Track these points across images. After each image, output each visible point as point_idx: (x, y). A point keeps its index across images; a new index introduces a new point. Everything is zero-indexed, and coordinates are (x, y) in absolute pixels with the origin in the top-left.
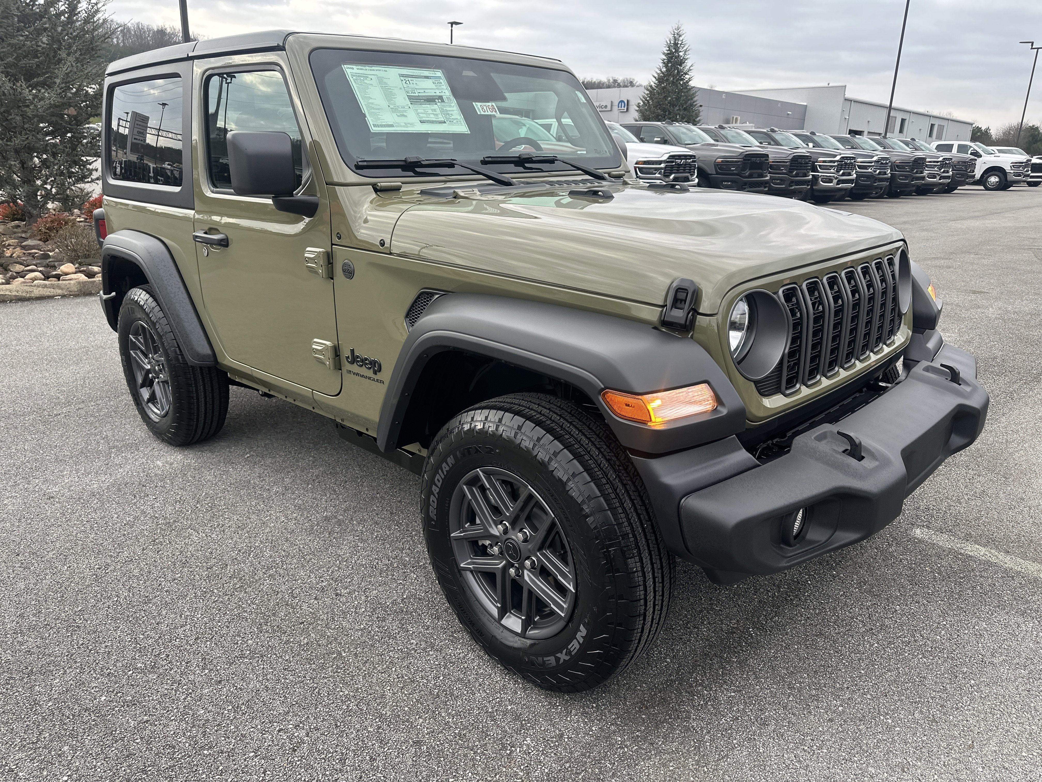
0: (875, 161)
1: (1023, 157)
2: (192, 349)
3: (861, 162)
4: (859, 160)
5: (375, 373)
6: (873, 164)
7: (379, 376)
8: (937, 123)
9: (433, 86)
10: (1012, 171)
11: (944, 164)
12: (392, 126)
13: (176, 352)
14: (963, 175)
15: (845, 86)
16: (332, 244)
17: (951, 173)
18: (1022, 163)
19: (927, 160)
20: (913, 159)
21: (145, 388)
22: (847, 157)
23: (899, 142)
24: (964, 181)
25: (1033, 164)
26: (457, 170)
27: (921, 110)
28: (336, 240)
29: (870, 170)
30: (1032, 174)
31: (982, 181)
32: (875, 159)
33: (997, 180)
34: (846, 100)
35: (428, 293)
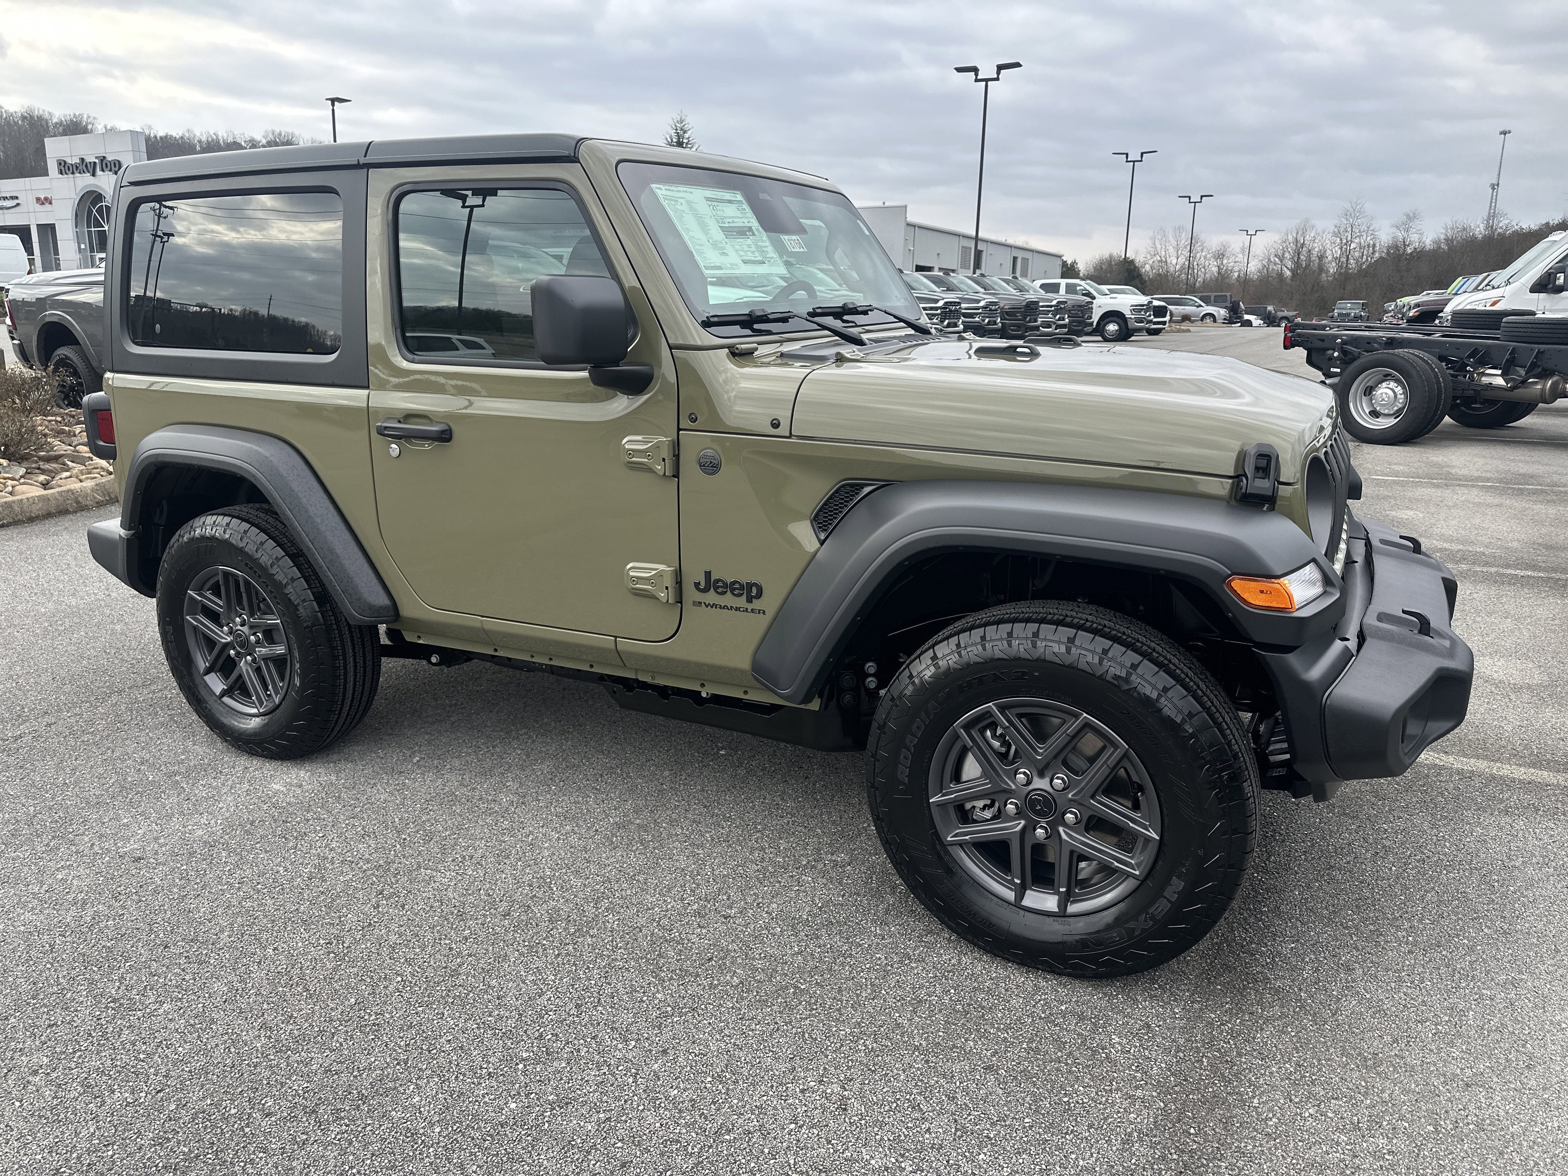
0: (983, 307)
1: (1143, 299)
2: (359, 599)
3: (966, 309)
4: (963, 306)
5: (750, 600)
6: (980, 311)
7: (757, 604)
8: (1020, 255)
9: (739, 214)
10: (1133, 317)
11: (1059, 309)
12: (719, 268)
13: (313, 608)
14: (1080, 323)
15: (906, 207)
16: (679, 430)
17: (1067, 320)
18: (1143, 305)
19: (1041, 304)
20: (1024, 304)
21: (213, 674)
22: (951, 302)
23: (1000, 281)
24: (1082, 331)
25: (1155, 307)
26: (792, 324)
27: (1001, 238)
28: (685, 423)
29: (977, 319)
30: (1155, 320)
31: (1099, 330)
32: (982, 304)
33: (1116, 328)
34: (908, 225)
35: (851, 485)
